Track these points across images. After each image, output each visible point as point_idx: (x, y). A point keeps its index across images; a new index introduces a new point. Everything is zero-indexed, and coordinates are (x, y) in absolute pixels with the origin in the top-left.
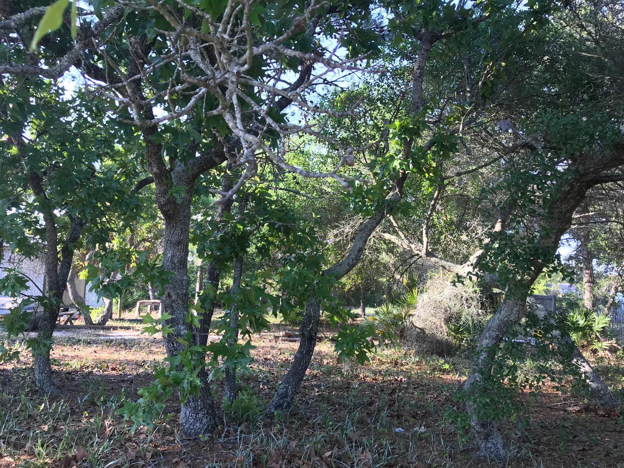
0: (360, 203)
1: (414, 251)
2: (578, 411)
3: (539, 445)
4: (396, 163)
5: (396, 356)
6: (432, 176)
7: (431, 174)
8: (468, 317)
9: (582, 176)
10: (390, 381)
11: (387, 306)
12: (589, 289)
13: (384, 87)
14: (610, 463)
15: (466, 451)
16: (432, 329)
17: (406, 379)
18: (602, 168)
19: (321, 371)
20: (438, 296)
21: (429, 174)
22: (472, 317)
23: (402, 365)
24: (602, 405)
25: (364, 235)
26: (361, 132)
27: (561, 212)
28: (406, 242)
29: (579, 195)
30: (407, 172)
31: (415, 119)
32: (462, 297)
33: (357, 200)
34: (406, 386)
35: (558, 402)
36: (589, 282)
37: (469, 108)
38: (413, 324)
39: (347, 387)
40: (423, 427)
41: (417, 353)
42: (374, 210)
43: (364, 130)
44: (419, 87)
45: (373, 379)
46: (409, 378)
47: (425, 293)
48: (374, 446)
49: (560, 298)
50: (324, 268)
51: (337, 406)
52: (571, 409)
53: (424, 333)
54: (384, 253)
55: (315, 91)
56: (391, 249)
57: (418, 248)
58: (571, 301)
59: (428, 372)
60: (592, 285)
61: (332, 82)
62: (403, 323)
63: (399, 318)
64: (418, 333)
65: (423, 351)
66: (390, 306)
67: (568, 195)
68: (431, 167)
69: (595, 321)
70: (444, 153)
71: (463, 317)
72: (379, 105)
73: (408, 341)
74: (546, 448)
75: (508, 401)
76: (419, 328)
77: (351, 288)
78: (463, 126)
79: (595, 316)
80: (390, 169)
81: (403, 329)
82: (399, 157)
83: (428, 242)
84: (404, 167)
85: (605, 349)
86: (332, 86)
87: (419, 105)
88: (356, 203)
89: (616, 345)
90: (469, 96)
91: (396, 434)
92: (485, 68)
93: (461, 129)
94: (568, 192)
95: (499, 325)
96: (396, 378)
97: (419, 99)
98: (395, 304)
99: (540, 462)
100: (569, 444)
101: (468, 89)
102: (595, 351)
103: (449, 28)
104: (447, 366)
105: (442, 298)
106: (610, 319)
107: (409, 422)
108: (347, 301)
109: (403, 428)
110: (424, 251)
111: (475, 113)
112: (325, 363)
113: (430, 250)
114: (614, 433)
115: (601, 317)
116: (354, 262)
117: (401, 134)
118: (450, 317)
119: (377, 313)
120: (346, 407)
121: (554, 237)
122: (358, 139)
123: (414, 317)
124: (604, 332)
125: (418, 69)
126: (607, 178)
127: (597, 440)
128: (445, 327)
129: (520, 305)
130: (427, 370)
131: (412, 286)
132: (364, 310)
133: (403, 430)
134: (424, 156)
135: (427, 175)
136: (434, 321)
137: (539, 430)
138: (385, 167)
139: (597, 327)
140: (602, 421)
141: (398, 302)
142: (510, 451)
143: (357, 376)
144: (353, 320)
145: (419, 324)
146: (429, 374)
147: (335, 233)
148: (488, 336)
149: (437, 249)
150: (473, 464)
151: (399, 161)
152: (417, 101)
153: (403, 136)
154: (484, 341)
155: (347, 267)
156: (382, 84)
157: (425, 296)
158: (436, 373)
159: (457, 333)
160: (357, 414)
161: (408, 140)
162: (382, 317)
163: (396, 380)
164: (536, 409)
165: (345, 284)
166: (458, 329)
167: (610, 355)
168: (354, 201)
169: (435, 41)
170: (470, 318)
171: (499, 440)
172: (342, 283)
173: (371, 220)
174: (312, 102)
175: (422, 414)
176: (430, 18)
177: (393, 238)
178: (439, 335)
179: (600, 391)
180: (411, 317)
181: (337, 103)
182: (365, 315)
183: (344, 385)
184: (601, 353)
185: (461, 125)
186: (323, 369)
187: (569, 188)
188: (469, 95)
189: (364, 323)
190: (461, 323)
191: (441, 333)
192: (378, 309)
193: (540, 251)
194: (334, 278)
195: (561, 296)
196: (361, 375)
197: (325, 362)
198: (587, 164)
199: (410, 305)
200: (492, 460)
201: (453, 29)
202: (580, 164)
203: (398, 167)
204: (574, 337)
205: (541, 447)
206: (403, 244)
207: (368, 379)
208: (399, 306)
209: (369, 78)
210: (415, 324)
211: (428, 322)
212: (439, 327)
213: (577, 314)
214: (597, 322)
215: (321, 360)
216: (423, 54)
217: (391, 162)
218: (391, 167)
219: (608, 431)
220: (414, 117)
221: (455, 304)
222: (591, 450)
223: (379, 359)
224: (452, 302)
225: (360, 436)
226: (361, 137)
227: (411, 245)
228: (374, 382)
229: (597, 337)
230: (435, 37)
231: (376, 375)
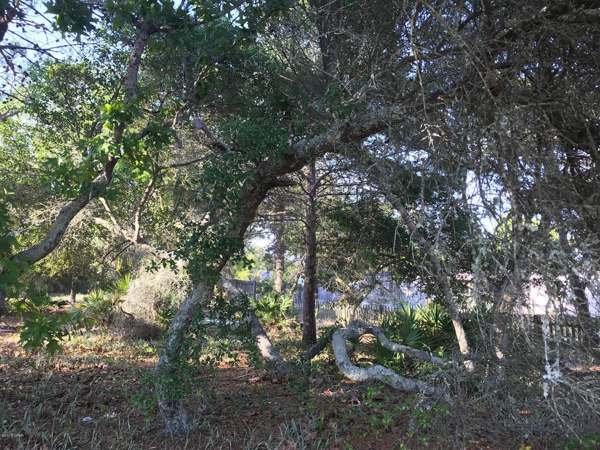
0: (63, 184)
1: (125, 237)
2: (258, 381)
3: (220, 415)
4: (105, 147)
5: (101, 343)
6: (142, 164)
7: (141, 162)
8: (176, 302)
9: (262, 178)
10: (90, 368)
11: (97, 293)
12: (280, 275)
13: (104, 68)
14: (274, 424)
15: (152, 431)
16: (141, 314)
17: (106, 366)
18: (276, 174)
19: (9, 365)
20: (150, 281)
21: (139, 162)
22: (180, 301)
23: (106, 351)
24: (276, 374)
25: (66, 218)
26: (77, 110)
27: (246, 208)
28: (118, 228)
29: (260, 195)
30: (115, 157)
31: (127, 105)
32: (172, 283)
33: (59, 180)
34: (105, 372)
35: (243, 374)
36: (280, 269)
37: (183, 105)
38: (122, 310)
39: (38, 378)
40: (114, 413)
41: (124, 338)
42: (79, 192)
43: (80, 108)
44: (134, 74)
45: (71, 369)
46: (110, 364)
47: (137, 279)
48: (53, 439)
49: (260, 283)
50: (15, 252)
51: (19, 401)
52: (252, 379)
53: (133, 318)
54: (97, 238)
55: (25, 56)
56: (104, 234)
57: (130, 234)
58: (268, 285)
59: (131, 357)
60: (282, 272)
61: (44, 50)
62: (112, 309)
63: (109, 304)
64: (127, 319)
65: (130, 336)
66: (101, 292)
67: (252, 193)
68: (142, 155)
69: (282, 302)
70: (156, 143)
71: (172, 301)
72: (98, 85)
73: (116, 327)
74: (225, 417)
75: (190, 379)
76: (128, 314)
77: (57, 273)
78: (177, 120)
79: (283, 298)
80: (98, 152)
81: (112, 315)
82: (108, 140)
83: (139, 229)
84: (114, 151)
85: (288, 326)
86: (44, 54)
87: (133, 92)
88: (58, 183)
89: (295, 322)
90: (185, 94)
91: (83, 424)
92: (200, 70)
93: (174, 123)
94: (252, 192)
95: (189, 309)
96: (96, 365)
97: (133, 86)
98: (106, 290)
99: (216, 431)
100: (245, 411)
101: (185, 87)
102: (280, 328)
103: (166, 24)
104: (150, 350)
105: (153, 284)
106: (292, 300)
107: (100, 410)
108: (54, 287)
109: (91, 417)
110: (135, 238)
111: (189, 110)
112: (16, 356)
113: (142, 237)
114: (281, 397)
115: (287, 298)
116: (52, 245)
117: (112, 118)
118: (159, 302)
119: (86, 300)
120: (29, 401)
121: (240, 229)
122: (72, 116)
123: (124, 303)
124: (288, 311)
125: (134, 56)
126: (281, 183)
127: (268, 404)
128: (154, 313)
129: (209, 290)
130: (131, 354)
131: (125, 271)
132: (74, 297)
133: (91, 419)
134: (136, 144)
135: (137, 162)
136: (143, 306)
137: (223, 402)
138: (94, 149)
139: (283, 308)
140: (274, 388)
141: (109, 288)
142: (193, 425)
143: (53, 367)
144: (61, 308)
145: (128, 310)
146: (133, 358)
147: (39, 214)
148: (178, 319)
149: (151, 237)
150: (156, 442)
151: (109, 145)
152: (132, 87)
153: (114, 120)
154: (175, 324)
155: (43, 251)
156: (103, 64)
157: (137, 282)
158: (139, 357)
159: (165, 317)
160: (40, 409)
161: (119, 124)
162: (91, 303)
163: (97, 367)
164: (225, 383)
165: (50, 269)
166: (167, 313)
167: (291, 330)
168: (55, 180)
169: (153, 33)
170: (178, 303)
171: (183, 416)
172: (46, 268)
173: (74, 202)
174: (20, 67)
175: (116, 400)
176: (148, 9)
177: (105, 223)
178: (148, 321)
179: (276, 362)
180: (120, 303)
181: (48, 73)
182: (74, 302)
183: (34, 377)
184: (284, 329)
185: (175, 119)
186: (12, 362)
187: (253, 188)
188: (185, 92)
189: (71, 311)
190: (170, 307)
191: (150, 318)
192: (87, 296)
193: (228, 241)
194: (26, 263)
195: (260, 281)
196: (57, 366)
197: (17, 354)
198: (266, 169)
199: (121, 291)
200: (175, 435)
201: (170, 26)
202: (261, 168)
203: (107, 150)
204: (265, 317)
205: (221, 416)
206: (115, 229)
207: (65, 368)
208: (110, 292)
209: (89, 55)
210: (123, 310)
211: (138, 307)
212: (148, 312)
213: (269, 296)
214: (283, 303)
215: (12, 352)
216: (140, 43)
217: (100, 144)
218: (100, 149)
219: (278, 396)
220: (127, 103)
221: (166, 290)
222: (261, 414)
223: (81, 347)
224: (163, 287)
225: (40, 431)
226: (76, 115)
227: (123, 231)
228: (71, 371)
229: (282, 316)
230: (152, 30)
231: (74, 363)
